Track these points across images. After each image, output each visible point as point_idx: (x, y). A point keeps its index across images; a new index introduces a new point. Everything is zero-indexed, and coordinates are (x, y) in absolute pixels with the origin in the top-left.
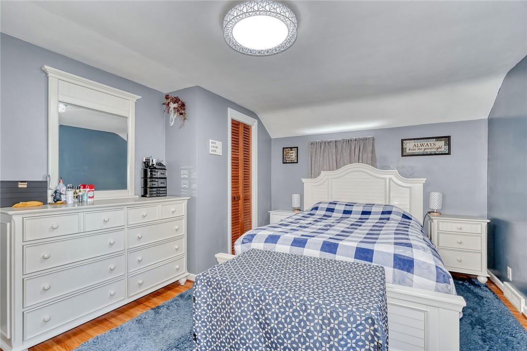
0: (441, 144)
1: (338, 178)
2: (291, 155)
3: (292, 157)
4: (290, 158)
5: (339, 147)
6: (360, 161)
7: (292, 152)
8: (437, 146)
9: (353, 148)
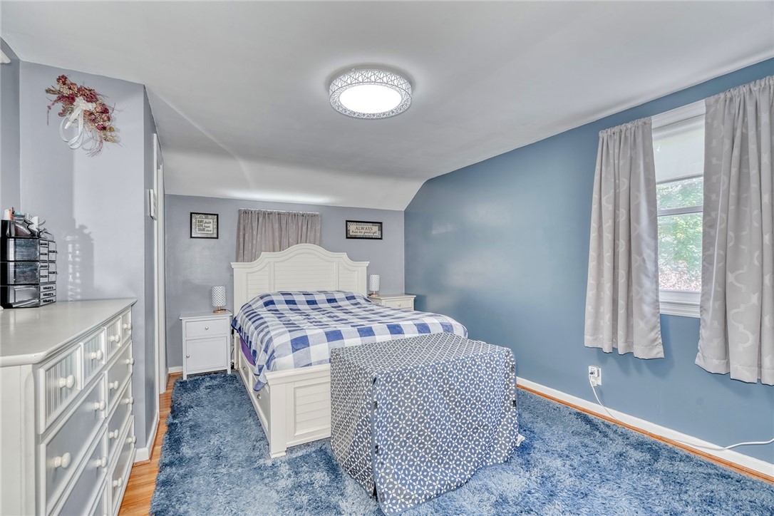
0: (375, 228)
1: (282, 261)
2: (206, 225)
3: (208, 229)
4: (204, 230)
5: (284, 222)
6: (308, 241)
7: (207, 221)
8: (373, 231)
9: (300, 225)
